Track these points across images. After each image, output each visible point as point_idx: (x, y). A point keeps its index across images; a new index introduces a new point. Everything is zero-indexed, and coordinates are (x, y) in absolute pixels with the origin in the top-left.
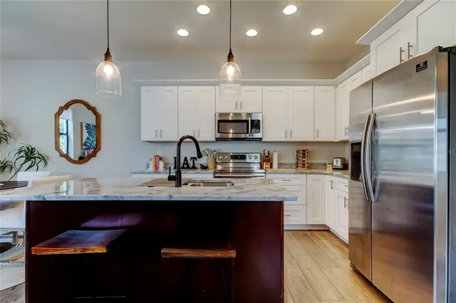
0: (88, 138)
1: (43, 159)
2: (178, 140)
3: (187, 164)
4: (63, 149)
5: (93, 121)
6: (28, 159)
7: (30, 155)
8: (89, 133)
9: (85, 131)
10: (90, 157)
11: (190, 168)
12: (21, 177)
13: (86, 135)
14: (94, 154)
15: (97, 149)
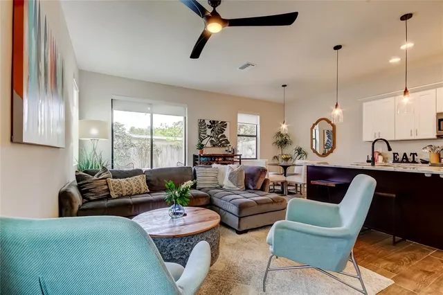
0: (328, 141)
1: (306, 154)
2: (374, 140)
3: (407, 158)
4: (314, 147)
5: (331, 128)
6: (299, 154)
7: (300, 151)
8: (329, 136)
9: (326, 135)
10: (329, 153)
11: (409, 162)
12: (297, 162)
13: (326, 138)
14: (331, 152)
15: (333, 148)
